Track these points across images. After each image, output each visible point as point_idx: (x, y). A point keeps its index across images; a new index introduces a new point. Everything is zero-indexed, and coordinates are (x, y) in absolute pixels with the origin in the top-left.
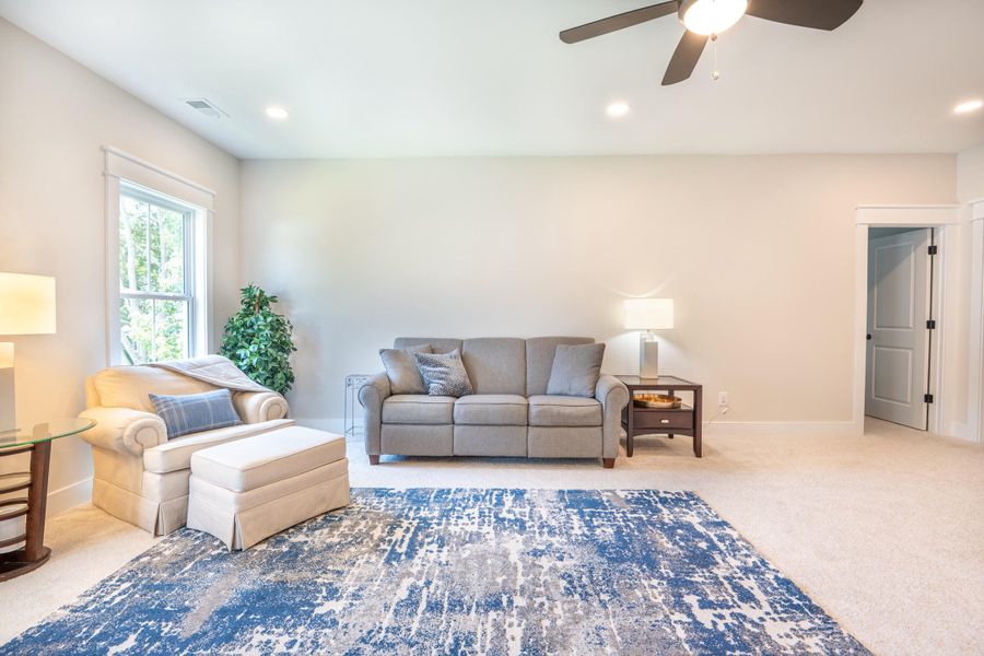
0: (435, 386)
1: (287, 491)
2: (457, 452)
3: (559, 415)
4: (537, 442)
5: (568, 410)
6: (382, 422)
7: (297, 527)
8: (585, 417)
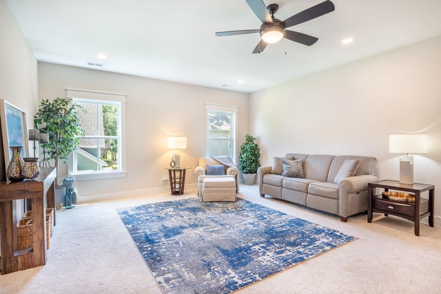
0: (285, 172)
1: (219, 191)
2: (283, 198)
3: (318, 190)
4: (311, 201)
5: (322, 189)
6: (263, 183)
7: (216, 202)
8: (329, 193)
